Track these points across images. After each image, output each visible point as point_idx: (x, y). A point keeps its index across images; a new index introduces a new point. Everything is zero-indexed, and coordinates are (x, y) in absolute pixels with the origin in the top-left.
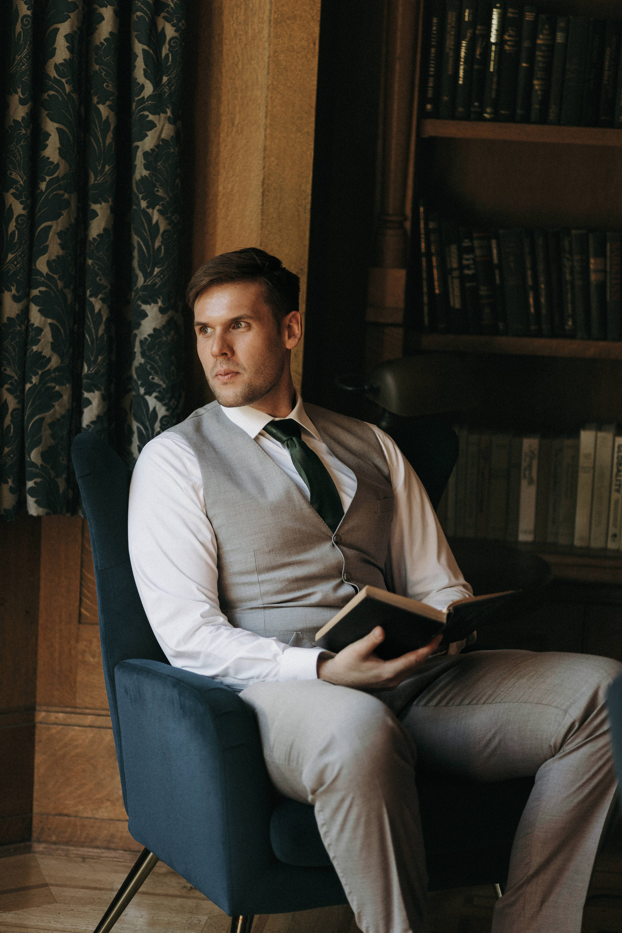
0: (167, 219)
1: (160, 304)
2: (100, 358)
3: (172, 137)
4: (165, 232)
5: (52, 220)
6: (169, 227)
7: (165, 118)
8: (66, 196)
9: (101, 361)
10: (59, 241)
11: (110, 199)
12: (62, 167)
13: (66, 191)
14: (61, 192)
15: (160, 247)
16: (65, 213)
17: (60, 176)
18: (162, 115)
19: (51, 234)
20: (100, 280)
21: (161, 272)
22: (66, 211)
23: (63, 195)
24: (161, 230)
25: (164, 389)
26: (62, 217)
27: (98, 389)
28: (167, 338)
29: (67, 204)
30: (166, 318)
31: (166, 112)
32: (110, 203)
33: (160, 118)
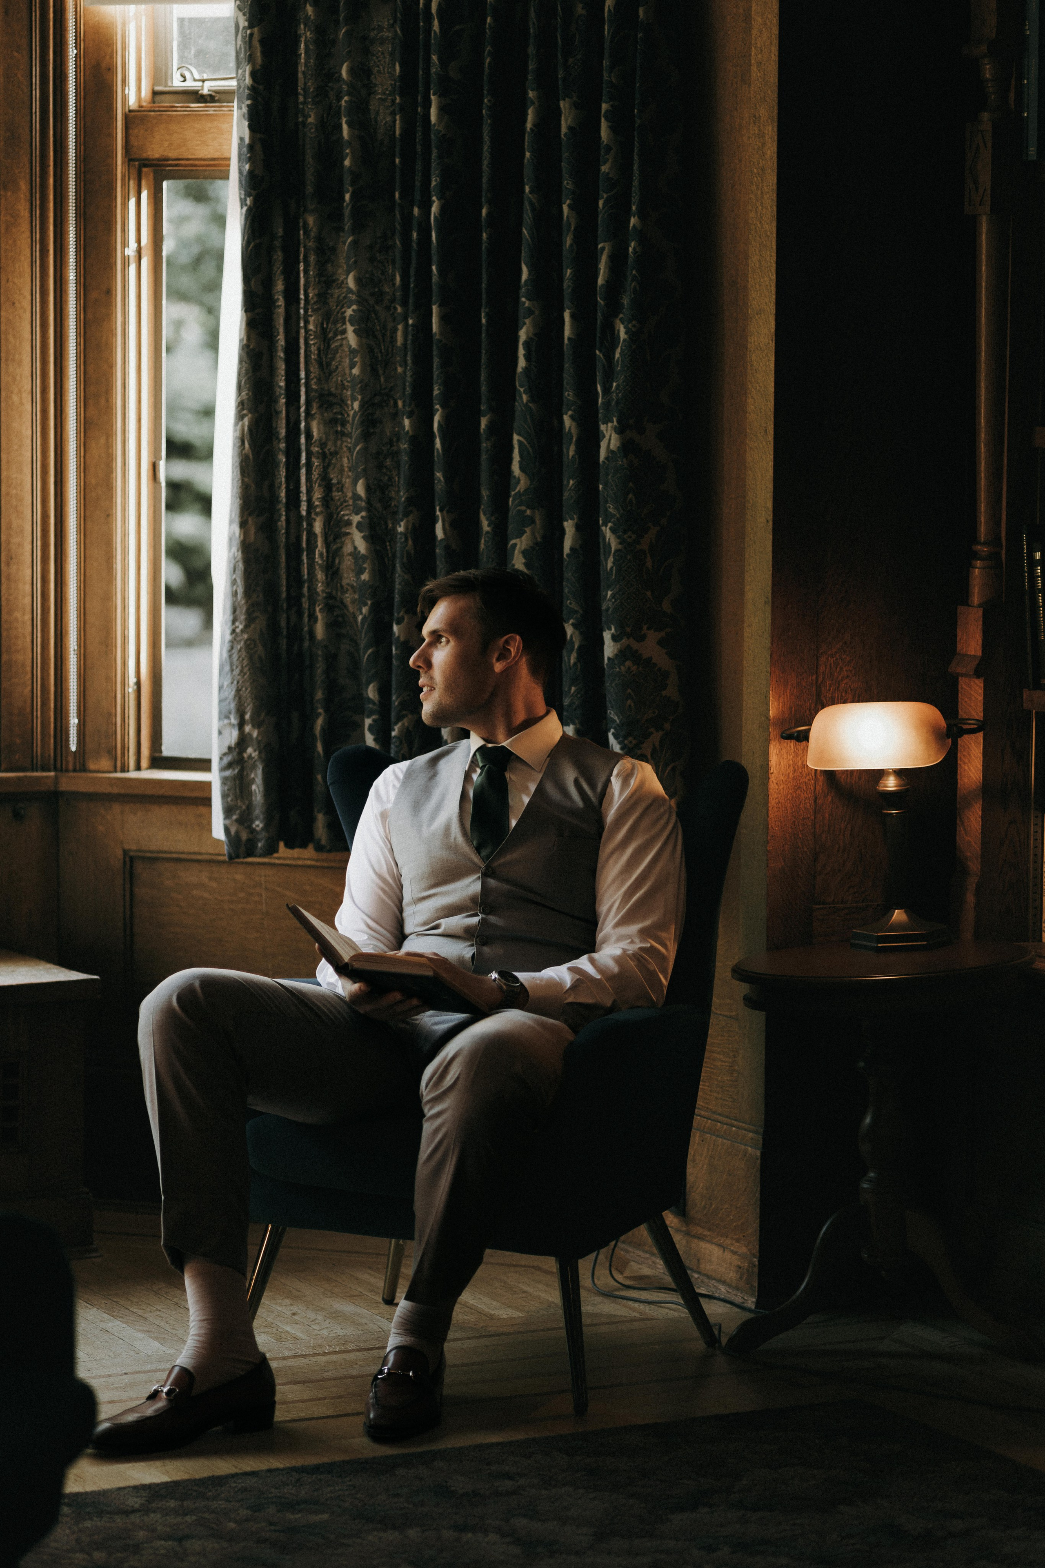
0: (618, 537)
1: (613, 630)
2: (573, 689)
3: (619, 447)
4: (616, 551)
5: (516, 538)
6: (620, 547)
7: (612, 427)
8: (528, 512)
9: (574, 692)
10: (524, 561)
11: (575, 516)
12: (522, 482)
13: (528, 507)
14: (523, 508)
15: (612, 568)
16: (528, 530)
17: (522, 491)
18: (610, 424)
19: (516, 552)
20: (571, 603)
21: (613, 596)
22: (530, 527)
23: (525, 511)
24: (613, 549)
25: (618, 725)
26: (525, 535)
27: (574, 723)
28: (620, 669)
29: (532, 521)
30: (619, 645)
31: (613, 422)
32: (576, 520)
33: (607, 427)
